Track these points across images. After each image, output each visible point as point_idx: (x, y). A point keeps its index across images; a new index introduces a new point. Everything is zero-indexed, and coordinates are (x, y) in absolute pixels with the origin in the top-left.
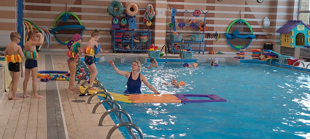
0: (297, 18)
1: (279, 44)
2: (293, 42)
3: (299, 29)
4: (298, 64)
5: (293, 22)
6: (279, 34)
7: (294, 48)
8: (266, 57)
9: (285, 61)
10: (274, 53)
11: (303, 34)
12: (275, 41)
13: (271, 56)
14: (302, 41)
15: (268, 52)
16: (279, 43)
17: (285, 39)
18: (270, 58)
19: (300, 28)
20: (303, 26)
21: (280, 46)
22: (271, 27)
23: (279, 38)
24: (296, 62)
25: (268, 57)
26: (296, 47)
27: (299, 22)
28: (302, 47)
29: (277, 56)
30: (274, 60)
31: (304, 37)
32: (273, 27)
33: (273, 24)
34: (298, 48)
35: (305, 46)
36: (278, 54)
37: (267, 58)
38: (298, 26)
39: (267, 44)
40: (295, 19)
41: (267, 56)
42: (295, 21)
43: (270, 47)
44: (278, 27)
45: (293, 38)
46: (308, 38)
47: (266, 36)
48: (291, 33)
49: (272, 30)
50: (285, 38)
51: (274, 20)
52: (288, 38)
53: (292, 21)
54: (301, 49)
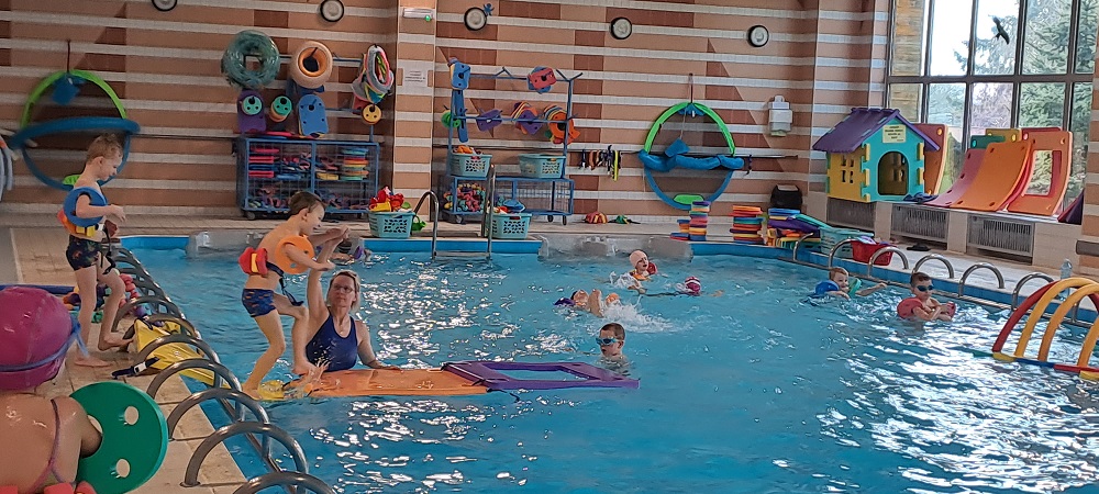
0: (880, 103)
1: (823, 191)
2: (868, 183)
3: (887, 139)
4: (886, 259)
5: (867, 115)
6: (821, 155)
7: (872, 205)
8: (781, 235)
9: (844, 246)
10: (807, 221)
11: (903, 156)
12: (811, 178)
13: (797, 231)
14: (900, 180)
15: (785, 218)
16: (822, 187)
17: (844, 172)
18: (792, 237)
19: (891, 137)
20: (903, 127)
21: (824, 196)
22: (796, 131)
23: (822, 169)
24: (881, 252)
25: (785, 236)
26: (881, 199)
27: (887, 113)
28: (899, 200)
29: (817, 232)
30: (807, 247)
31: (905, 164)
32: (804, 131)
33: (801, 120)
34: (885, 204)
35: (909, 198)
36: (818, 226)
37: (783, 239)
38: (886, 127)
39: (781, 188)
40: (874, 103)
41: (784, 232)
42: (875, 112)
43: (793, 199)
44: (817, 132)
45: (867, 170)
46: (918, 170)
47: (779, 161)
48: (861, 150)
49: (800, 142)
50: (843, 168)
51: (805, 108)
52: (852, 169)
53: (864, 112)
54: (897, 208)
